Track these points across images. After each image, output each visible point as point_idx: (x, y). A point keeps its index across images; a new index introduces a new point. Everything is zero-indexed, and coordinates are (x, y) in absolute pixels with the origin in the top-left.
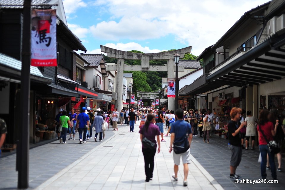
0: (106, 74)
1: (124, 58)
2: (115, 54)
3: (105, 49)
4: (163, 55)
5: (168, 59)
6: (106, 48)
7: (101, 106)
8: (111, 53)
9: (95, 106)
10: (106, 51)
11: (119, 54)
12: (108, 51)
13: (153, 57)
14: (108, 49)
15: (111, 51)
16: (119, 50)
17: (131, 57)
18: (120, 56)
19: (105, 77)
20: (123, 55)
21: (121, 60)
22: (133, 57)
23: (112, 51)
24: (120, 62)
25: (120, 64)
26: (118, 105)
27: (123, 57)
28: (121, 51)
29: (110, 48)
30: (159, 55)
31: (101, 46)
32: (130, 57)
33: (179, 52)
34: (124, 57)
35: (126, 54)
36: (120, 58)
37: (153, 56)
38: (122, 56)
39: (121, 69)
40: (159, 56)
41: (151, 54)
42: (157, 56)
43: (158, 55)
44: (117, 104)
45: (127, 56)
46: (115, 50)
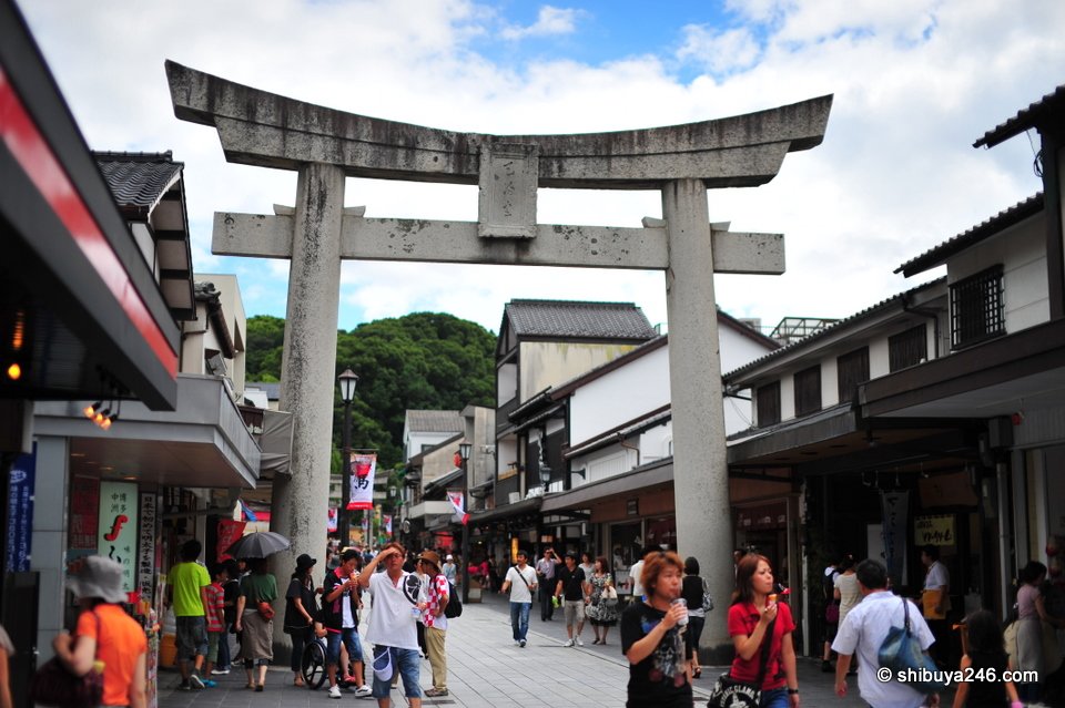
0: (189, 314)
1: (348, 163)
2: (284, 129)
3: (205, 91)
4: (637, 150)
5: (670, 176)
6: (216, 85)
7: (167, 523)
8: (252, 122)
9: (120, 520)
10: (211, 103)
11: (307, 133)
12: (228, 108)
13: (566, 164)
14: (230, 94)
15: (251, 110)
16: (307, 106)
17: (401, 154)
18: (318, 144)
19: (184, 337)
20: (341, 140)
21: (323, 173)
22: (419, 157)
23: (261, 111)
24: (315, 194)
25: (321, 205)
26: (302, 514)
27: (340, 151)
28: (323, 112)
29: (240, 90)
30: (609, 149)
31: (175, 71)
32: (394, 158)
33: (748, 130)
34: (348, 155)
35: (366, 133)
36: (320, 159)
37: (561, 157)
38: (331, 145)
39: (323, 240)
40: (609, 157)
41: (547, 138)
42: (590, 152)
43: (597, 147)
44: (294, 512)
45: (370, 149)
46: (284, 105)
